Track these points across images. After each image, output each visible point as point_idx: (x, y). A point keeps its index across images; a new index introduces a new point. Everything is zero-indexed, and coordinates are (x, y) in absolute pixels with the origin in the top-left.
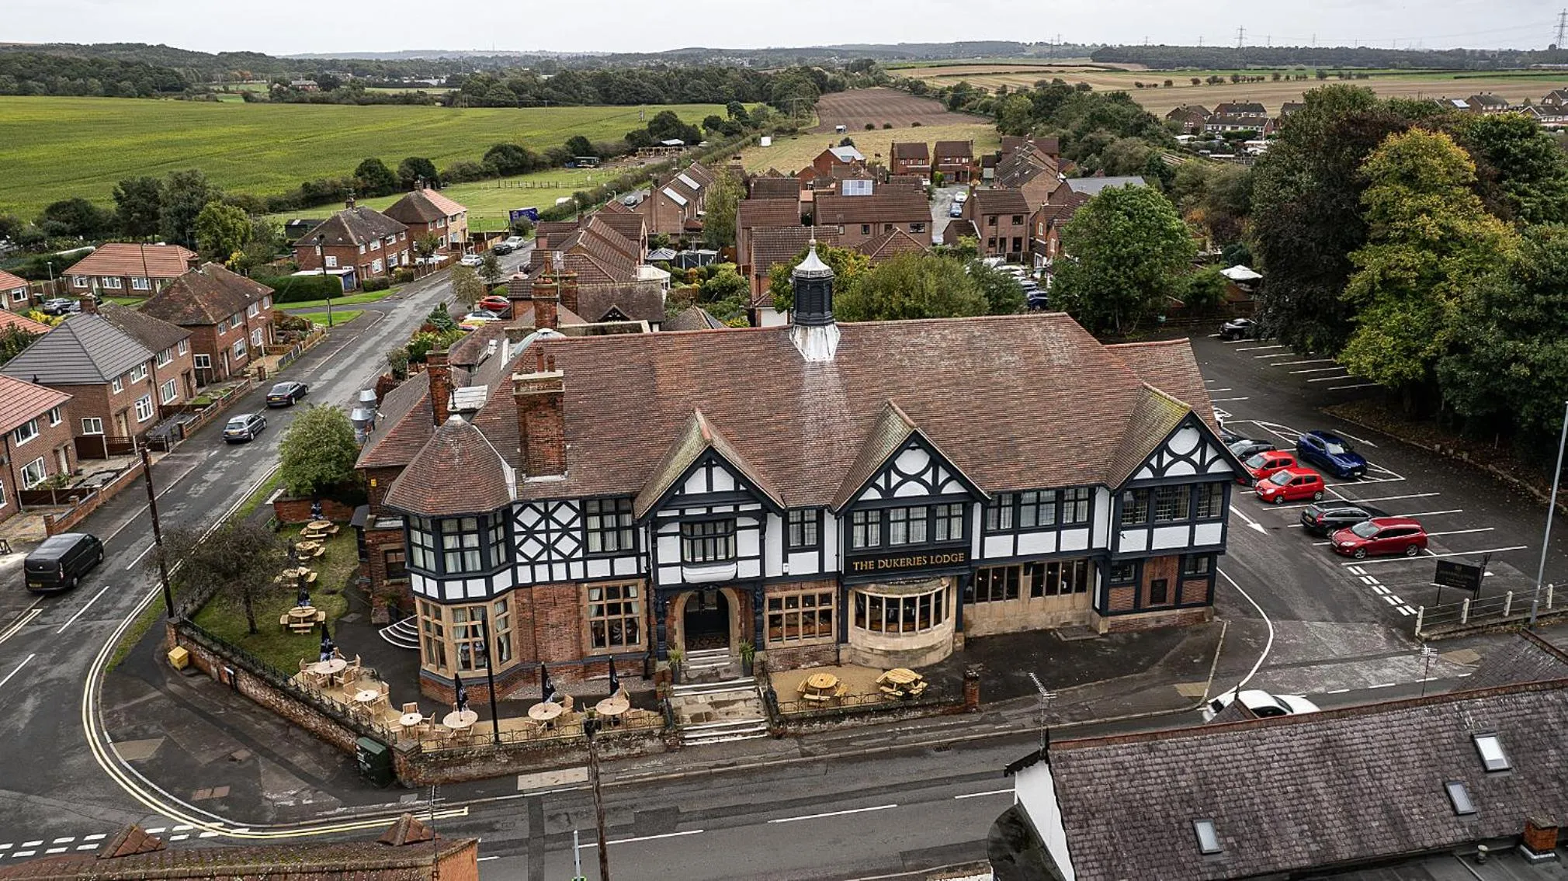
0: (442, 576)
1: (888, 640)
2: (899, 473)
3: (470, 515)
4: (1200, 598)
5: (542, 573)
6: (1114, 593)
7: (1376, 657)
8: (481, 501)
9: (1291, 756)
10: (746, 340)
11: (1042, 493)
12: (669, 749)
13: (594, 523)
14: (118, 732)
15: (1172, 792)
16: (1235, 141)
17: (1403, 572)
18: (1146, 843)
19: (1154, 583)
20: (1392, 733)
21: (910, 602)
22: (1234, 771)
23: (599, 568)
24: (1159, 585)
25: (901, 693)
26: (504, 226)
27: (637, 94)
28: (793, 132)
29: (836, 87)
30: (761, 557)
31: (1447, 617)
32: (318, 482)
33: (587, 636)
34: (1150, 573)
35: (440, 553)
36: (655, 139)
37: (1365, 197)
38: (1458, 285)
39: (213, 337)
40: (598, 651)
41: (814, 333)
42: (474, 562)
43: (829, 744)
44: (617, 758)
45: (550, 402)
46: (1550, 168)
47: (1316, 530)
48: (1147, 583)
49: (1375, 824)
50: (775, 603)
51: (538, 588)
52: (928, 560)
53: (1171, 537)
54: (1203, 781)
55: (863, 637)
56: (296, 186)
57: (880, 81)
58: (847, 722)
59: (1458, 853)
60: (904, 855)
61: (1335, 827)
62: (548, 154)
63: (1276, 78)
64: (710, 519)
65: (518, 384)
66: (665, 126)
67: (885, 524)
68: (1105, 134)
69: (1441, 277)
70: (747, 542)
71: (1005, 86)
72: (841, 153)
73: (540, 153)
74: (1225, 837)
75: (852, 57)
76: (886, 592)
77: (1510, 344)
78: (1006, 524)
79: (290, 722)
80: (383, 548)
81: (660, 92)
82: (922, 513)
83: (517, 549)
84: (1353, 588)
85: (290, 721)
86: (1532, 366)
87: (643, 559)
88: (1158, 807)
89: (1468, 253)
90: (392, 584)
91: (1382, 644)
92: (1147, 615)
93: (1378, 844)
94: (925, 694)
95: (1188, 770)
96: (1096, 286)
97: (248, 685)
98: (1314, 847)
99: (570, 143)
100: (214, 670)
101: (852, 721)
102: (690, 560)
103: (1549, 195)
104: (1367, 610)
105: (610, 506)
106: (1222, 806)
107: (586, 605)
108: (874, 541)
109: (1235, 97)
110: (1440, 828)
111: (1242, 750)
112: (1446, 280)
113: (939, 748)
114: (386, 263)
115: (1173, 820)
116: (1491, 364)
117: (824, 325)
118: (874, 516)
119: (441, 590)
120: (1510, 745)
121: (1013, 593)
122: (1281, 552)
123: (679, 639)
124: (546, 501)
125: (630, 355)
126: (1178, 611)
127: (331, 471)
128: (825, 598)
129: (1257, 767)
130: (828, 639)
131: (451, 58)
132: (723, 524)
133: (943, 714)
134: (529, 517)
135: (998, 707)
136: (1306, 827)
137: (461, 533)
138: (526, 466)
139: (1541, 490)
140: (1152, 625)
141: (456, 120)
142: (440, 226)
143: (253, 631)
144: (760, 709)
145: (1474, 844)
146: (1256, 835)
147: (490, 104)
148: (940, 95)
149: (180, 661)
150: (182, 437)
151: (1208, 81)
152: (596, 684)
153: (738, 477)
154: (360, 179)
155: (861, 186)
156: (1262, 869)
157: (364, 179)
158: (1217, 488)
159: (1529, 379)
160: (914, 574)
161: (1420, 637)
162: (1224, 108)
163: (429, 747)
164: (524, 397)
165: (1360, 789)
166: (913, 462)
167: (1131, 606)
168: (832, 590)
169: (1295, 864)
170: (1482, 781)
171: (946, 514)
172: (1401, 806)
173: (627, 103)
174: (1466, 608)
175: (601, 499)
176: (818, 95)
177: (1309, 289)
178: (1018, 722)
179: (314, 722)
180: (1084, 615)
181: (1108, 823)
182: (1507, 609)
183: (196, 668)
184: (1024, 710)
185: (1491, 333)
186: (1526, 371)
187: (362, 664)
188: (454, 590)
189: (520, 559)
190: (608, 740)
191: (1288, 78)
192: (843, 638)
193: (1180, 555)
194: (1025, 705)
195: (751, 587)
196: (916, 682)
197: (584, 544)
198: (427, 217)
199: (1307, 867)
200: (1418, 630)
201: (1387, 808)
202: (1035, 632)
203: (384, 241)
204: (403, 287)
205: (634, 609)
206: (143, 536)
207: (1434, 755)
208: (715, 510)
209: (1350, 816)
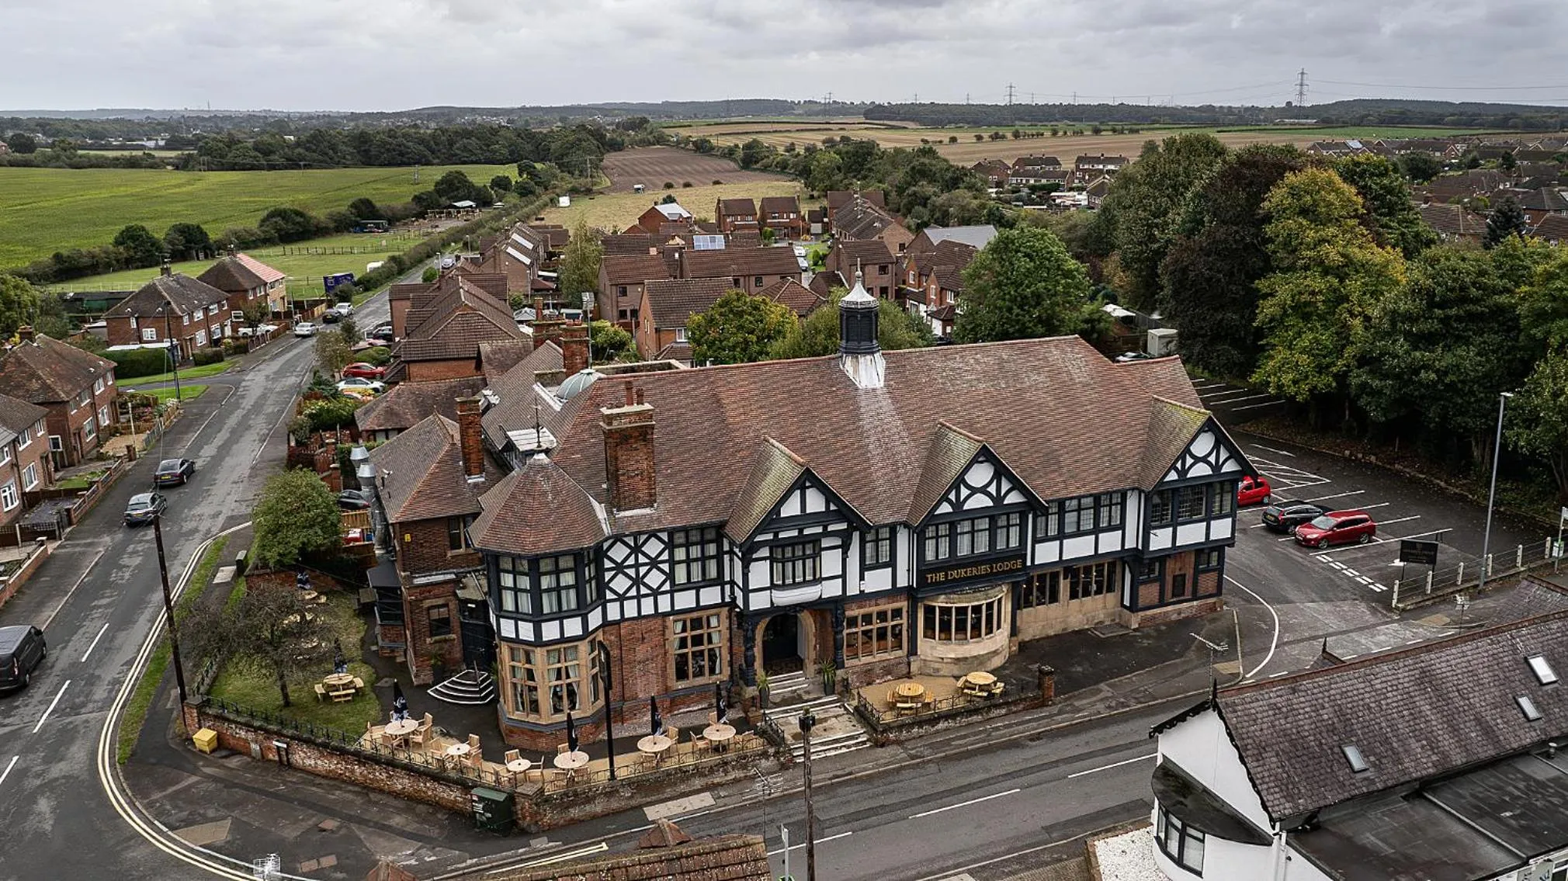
0: (537, 618)
1: (957, 647)
2: (968, 487)
3: (564, 554)
4: (1212, 590)
5: (631, 609)
6: (1143, 590)
7: (1367, 628)
8: (581, 537)
9: (1400, 687)
10: (801, 370)
11: (1083, 501)
12: (783, 767)
13: (680, 554)
14: (172, 820)
15: (1319, 724)
16: (1041, 194)
17: (1363, 557)
18: (1311, 768)
19: (1175, 577)
20: (1469, 661)
21: (977, 610)
22: (1361, 703)
23: (685, 600)
24: (1179, 578)
25: (985, 694)
26: (319, 293)
27: (402, 154)
28: (588, 192)
29: (616, 146)
30: (843, 576)
31: (1411, 590)
32: (303, 550)
33: (672, 670)
34: (1172, 569)
35: (536, 593)
36: (444, 200)
37: (1269, 230)
38: (1360, 306)
39: (65, 415)
40: (681, 685)
41: (864, 360)
42: (570, 600)
43: (931, 746)
44: (736, 781)
45: (640, 434)
46: (1403, 204)
47: (1278, 528)
48: (1169, 579)
49: (1473, 735)
50: (852, 622)
51: (626, 623)
52: (991, 568)
53: (1191, 534)
54: (1340, 712)
55: (933, 648)
56: (46, 257)
57: (661, 140)
58: (941, 725)
59: (1534, 753)
60: (1048, 829)
61: (1447, 742)
62: (331, 217)
63: (1055, 133)
64: (802, 540)
65: (609, 419)
66: (453, 188)
67: (953, 537)
68: (927, 188)
69: (1346, 299)
70: (831, 562)
71: (793, 144)
72: (666, 210)
73: (322, 218)
74: (1368, 757)
75: (617, 116)
76: (956, 602)
77: (1418, 354)
78: (1053, 531)
79: (366, 789)
80: (427, 603)
81: (427, 153)
82: (984, 524)
83: (607, 586)
84: (1327, 573)
85: (365, 787)
86: (1437, 372)
87: (727, 587)
88: (1312, 738)
89: (1363, 277)
90: (436, 642)
91: (1369, 618)
92: (1170, 608)
93: (1480, 750)
94: (1004, 694)
95: (1327, 705)
96: (1003, 325)
97: (304, 757)
98: (1434, 758)
99: (354, 206)
100: (255, 747)
101: (946, 724)
102: (780, 582)
103: (1406, 227)
104: (1344, 591)
105: (695, 536)
106: (1359, 732)
107: (671, 639)
108: (944, 554)
109: (1031, 152)
110: (1521, 733)
111: (1363, 685)
112: (1348, 301)
113: (1032, 738)
114: (209, 333)
115: (1325, 747)
116: (1403, 373)
117: (873, 353)
118: (943, 530)
119: (538, 632)
120: (1553, 663)
121: (1054, 598)
122: (1256, 548)
123: (758, 664)
124: (636, 535)
125: (694, 389)
126: (1195, 603)
127: (318, 538)
128: (897, 613)
129: (1378, 698)
130: (899, 653)
131: (159, 118)
132: (811, 545)
133: (1024, 709)
134: (619, 553)
135: (1070, 698)
136: (1424, 742)
137: (557, 572)
138: (615, 501)
139: (1446, 482)
140: (1174, 617)
141: (199, 185)
142: (260, 293)
143: (287, 704)
144: (854, 723)
145: (1544, 743)
146: (1390, 753)
147: (233, 167)
148: (729, 153)
149: (209, 742)
150: (70, 524)
151: (991, 137)
152: (682, 718)
153: (830, 496)
154: (121, 249)
155: (713, 241)
156: (1402, 780)
157: (127, 249)
158: (1227, 487)
159: (1434, 383)
160: (980, 583)
161: (1397, 608)
162: (1022, 162)
163: (549, 790)
164: (617, 431)
165: (1456, 708)
166: (980, 475)
167: (1156, 601)
168: (903, 604)
169: (1424, 773)
170: (1540, 693)
171: (1005, 523)
172: (1488, 718)
173: (390, 164)
174: (1430, 579)
175: (686, 530)
176: (603, 154)
177: (1221, 316)
178: (1093, 710)
179: (402, 783)
180: (1113, 614)
181: (1277, 755)
182: (1460, 579)
183: (226, 749)
184: (1094, 699)
185: (1401, 345)
186: (1433, 376)
187: (435, 723)
188: (550, 631)
189: (609, 595)
190: (726, 763)
191: (1065, 133)
192: (913, 651)
193: (1196, 550)
194: (1094, 694)
195: (832, 606)
196: (995, 683)
197: (670, 576)
198: (247, 285)
199: (1434, 775)
200: (1394, 602)
201: (1479, 720)
202: (1075, 632)
203: (206, 310)
204: (240, 359)
205: (715, 638)
206: (80, 627)
207: (1501, 676)
208: (806, 532)
209: (1454, 730)
